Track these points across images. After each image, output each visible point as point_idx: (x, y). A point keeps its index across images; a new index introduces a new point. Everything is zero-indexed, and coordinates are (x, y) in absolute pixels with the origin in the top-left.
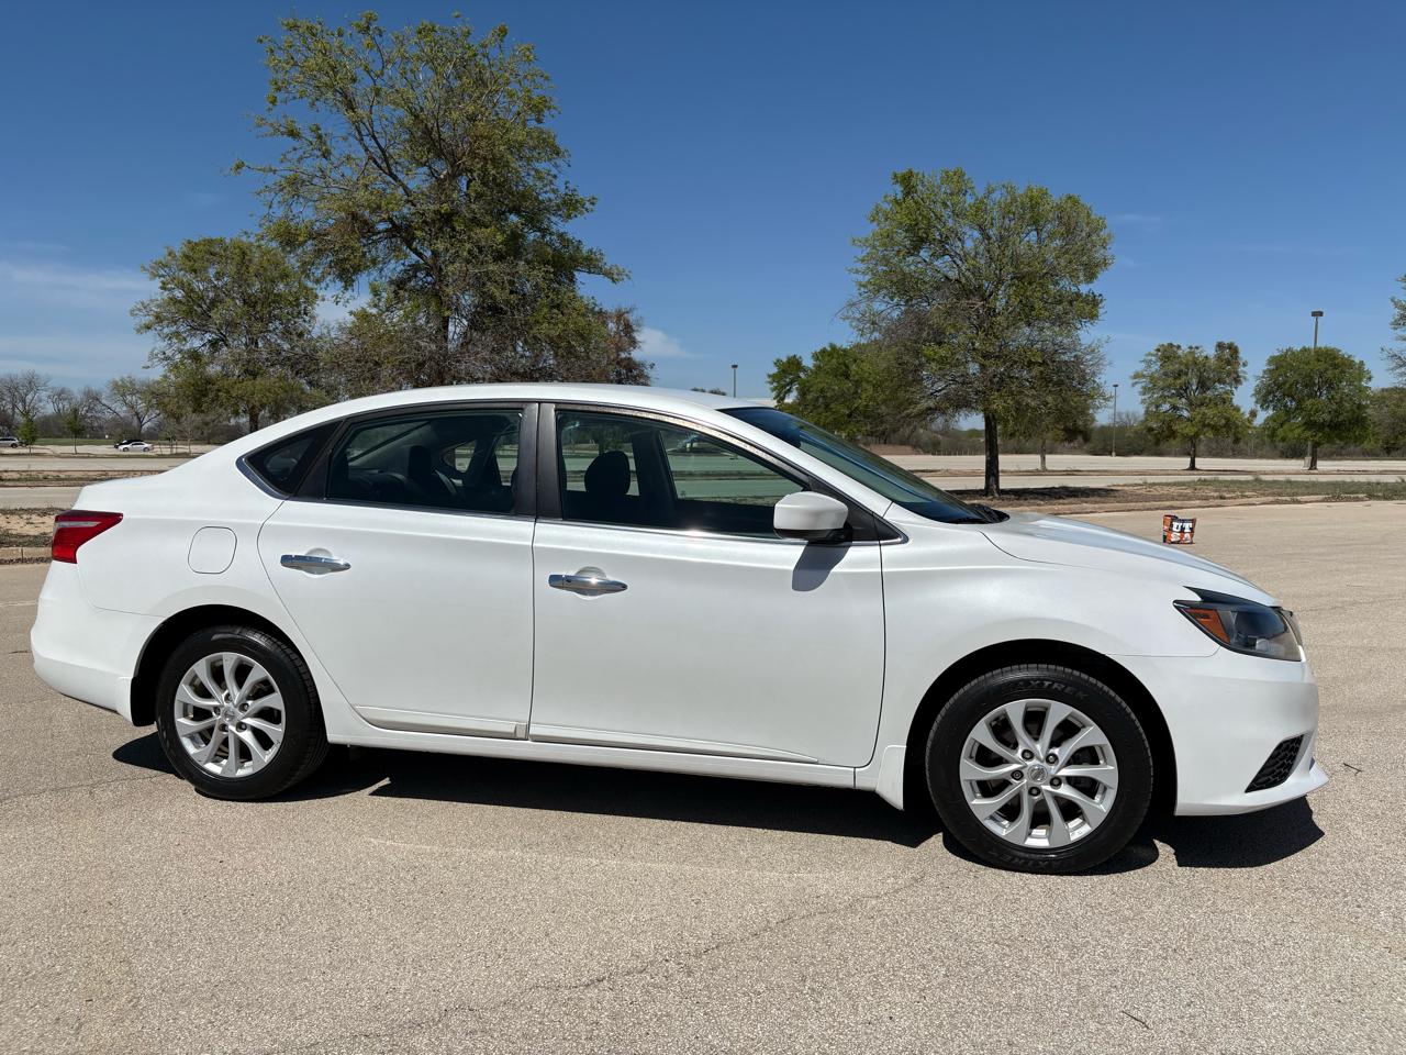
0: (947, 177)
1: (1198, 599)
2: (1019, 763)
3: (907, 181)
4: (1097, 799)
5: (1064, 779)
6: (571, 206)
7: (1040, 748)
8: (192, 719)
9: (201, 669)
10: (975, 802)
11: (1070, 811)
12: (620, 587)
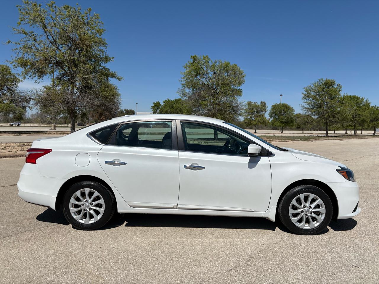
0: (204, 58)
1: (341, 169)
2: (302, 209)
3: (194, 58)
4: (320, 216)
5: (313, 212)
6: (107, 59)
7: (308, 204)
8: (74, 208)
9: (78, 193)
10: (292, 219)
11: (314, 219)
12: (203, 168)
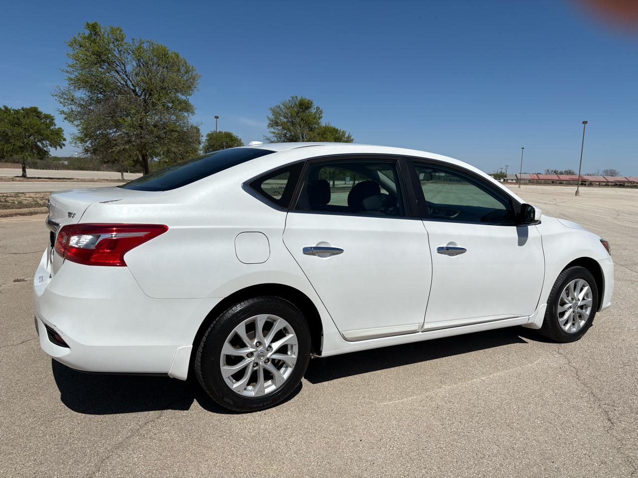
7: (576, 296)
9: (240, 329)
10: (560, 319)
11: (580, 317)
12: (462, 250)
